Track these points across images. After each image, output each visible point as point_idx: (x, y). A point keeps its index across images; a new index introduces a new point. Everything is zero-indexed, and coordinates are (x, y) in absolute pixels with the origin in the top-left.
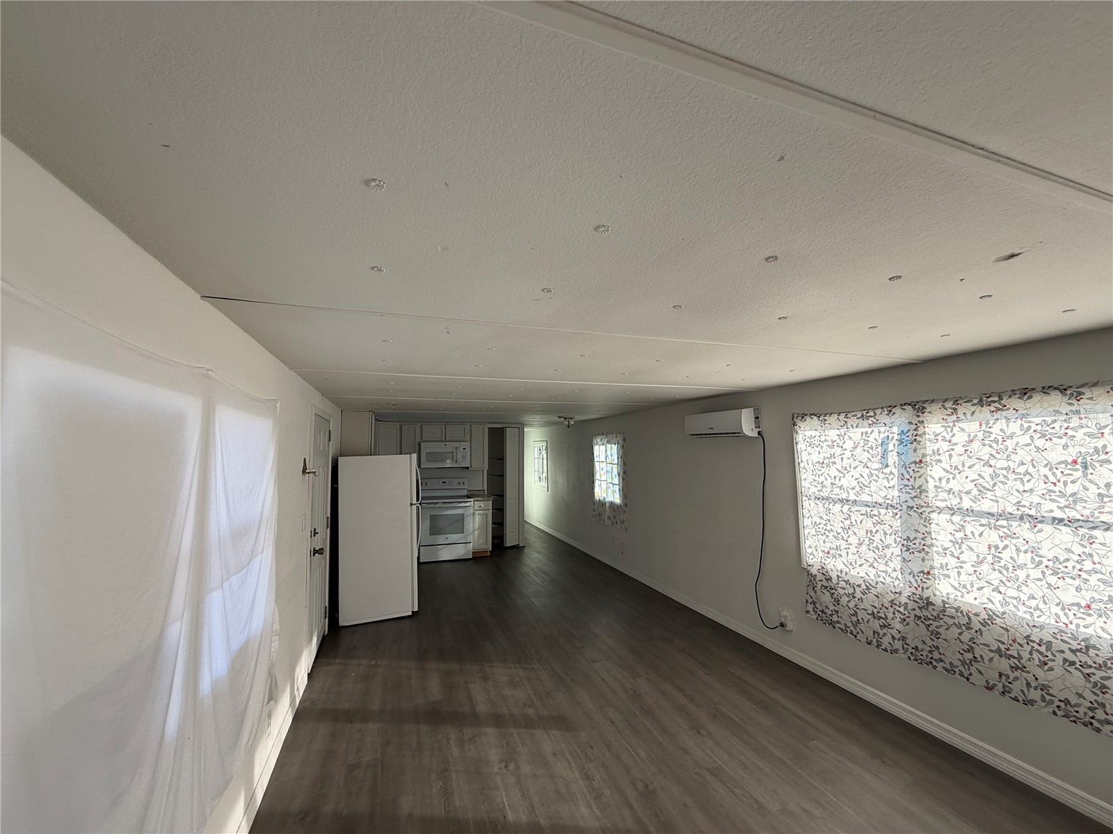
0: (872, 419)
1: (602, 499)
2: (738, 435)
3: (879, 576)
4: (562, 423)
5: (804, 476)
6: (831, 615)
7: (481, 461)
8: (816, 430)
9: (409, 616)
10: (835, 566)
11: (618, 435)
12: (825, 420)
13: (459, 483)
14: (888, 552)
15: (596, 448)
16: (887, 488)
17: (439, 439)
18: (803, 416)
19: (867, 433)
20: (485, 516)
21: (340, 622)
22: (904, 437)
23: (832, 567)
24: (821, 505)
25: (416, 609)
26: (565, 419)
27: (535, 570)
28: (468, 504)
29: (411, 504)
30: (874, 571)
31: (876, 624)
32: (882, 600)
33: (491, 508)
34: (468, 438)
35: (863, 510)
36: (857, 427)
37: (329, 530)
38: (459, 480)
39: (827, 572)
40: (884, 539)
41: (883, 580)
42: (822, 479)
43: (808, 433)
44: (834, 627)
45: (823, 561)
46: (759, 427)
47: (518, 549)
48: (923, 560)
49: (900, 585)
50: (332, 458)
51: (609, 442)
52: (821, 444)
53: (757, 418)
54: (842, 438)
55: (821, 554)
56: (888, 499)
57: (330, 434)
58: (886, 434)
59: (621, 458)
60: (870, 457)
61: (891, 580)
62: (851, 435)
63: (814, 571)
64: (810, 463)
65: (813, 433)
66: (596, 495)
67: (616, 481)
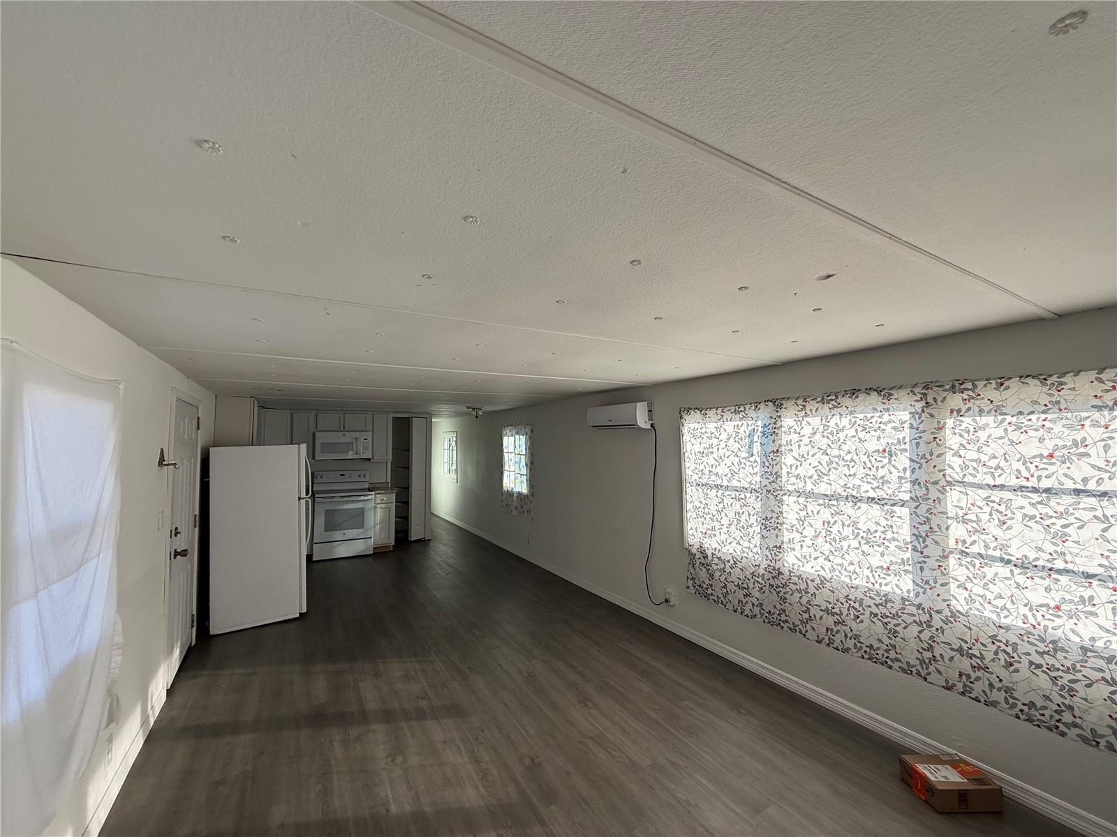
0: (743, 413)
1: (510, 489)
2: (633, 426)
3: (744, 552)
4: (469, 414)
5: (688, 465)
6: (706, 589)
7: (385, 452)
8: (698, 423)
9: (296, 619)
10: (711, 544)
11: (526, 426)
12: (706, 414)
13: (360, 476)
14: (751, 530)
15: (505, 439)
16: (751, 476)
17: (336, 429)
18: (689, 410)
19: (738, 426)
20: (388, 509)
21: (211, 630)
22: (766, 429)
23: (709, 546)
24: (700, 490)
25: (304, 610)
26: (474, 409)
27: (440, 563)
28: (369, 497)
29: (300, 499)
30: (740, 548)
31: (740, 594)
32: (745, 573)
33: (394, 501)
34: (369, 427)
35: (733, 494)
36: (730, 420)
37: (197, 529)
38: (359, 473)
39: (704, 551)
40: (748, 520)
41: (747, 556)
42: (702, 467)
43: (692, 426)
44: (709, 599)
45: (702, 541)
46: (652, 420)
47: (424, 542)
48: (777, 536)
49: (759, 559)
50: (201, 449)
51: (518, 433)
52: (702, 436)
53: (650, 411)
54: (718, 430)
55: (700, 535)
56: (752, 484)
57: (198, 423)
58: (753, 427)
59: (529, 449)
60: (740, 447)
61: (752, 555)
62: (726, 427)
63: (694, 550)
64: (693, 453)
65: (696, 425)
66: (504, 485)
67: (524, 471)
